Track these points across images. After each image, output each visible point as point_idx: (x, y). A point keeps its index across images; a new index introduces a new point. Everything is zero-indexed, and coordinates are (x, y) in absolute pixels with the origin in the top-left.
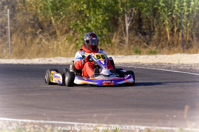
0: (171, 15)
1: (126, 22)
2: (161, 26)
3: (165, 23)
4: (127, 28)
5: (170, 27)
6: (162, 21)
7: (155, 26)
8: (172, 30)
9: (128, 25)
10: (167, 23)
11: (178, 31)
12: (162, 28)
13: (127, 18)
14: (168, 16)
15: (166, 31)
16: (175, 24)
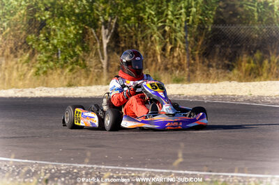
0: (164, 26)
1: (103, 36)
2: (148, 43)
3: (153, 38)
4: (105, 46)
5: (160, 45)
6: (149, 36)
7: (139, 42)
8: (164, 49)
9: (106, 42)
10: (158, 38)
11: (172, 49)
12: (149, 45)
13: (104, 32)
14: (159, 28)
15: (155, 50)
16: (168, 40)
